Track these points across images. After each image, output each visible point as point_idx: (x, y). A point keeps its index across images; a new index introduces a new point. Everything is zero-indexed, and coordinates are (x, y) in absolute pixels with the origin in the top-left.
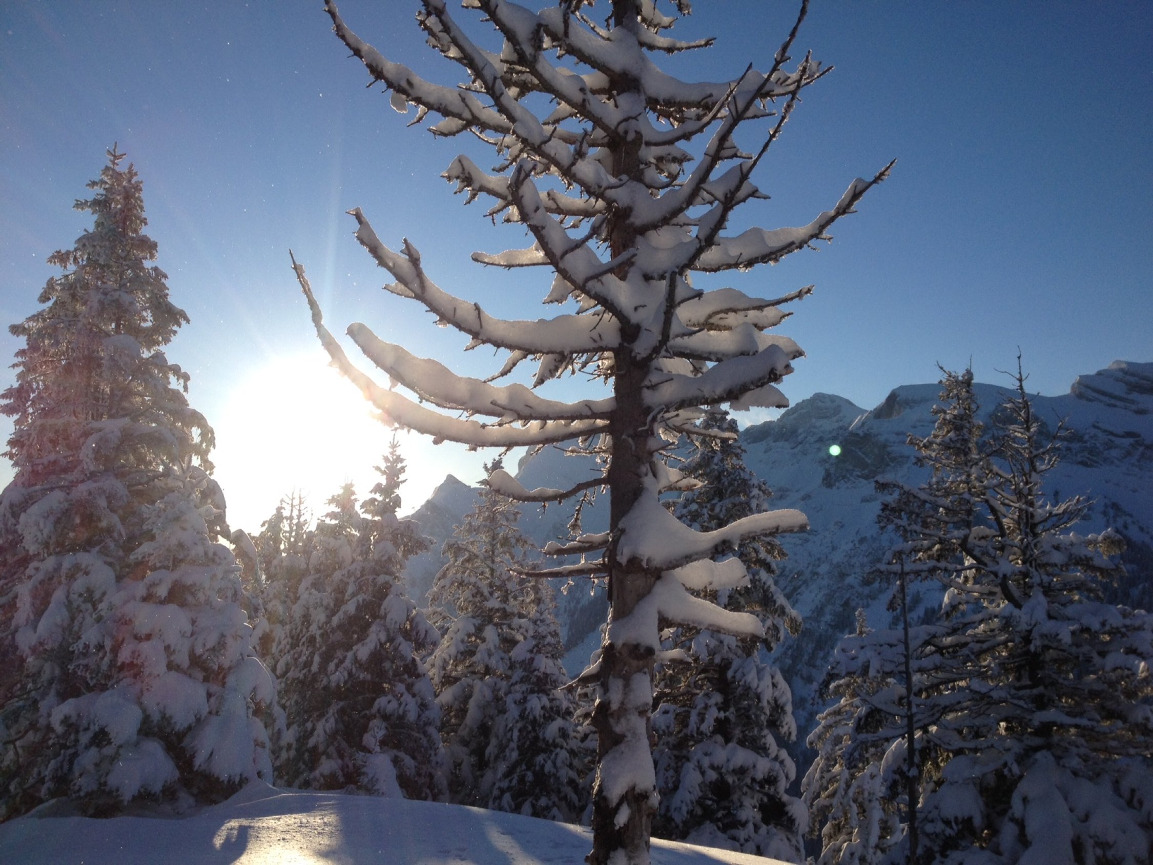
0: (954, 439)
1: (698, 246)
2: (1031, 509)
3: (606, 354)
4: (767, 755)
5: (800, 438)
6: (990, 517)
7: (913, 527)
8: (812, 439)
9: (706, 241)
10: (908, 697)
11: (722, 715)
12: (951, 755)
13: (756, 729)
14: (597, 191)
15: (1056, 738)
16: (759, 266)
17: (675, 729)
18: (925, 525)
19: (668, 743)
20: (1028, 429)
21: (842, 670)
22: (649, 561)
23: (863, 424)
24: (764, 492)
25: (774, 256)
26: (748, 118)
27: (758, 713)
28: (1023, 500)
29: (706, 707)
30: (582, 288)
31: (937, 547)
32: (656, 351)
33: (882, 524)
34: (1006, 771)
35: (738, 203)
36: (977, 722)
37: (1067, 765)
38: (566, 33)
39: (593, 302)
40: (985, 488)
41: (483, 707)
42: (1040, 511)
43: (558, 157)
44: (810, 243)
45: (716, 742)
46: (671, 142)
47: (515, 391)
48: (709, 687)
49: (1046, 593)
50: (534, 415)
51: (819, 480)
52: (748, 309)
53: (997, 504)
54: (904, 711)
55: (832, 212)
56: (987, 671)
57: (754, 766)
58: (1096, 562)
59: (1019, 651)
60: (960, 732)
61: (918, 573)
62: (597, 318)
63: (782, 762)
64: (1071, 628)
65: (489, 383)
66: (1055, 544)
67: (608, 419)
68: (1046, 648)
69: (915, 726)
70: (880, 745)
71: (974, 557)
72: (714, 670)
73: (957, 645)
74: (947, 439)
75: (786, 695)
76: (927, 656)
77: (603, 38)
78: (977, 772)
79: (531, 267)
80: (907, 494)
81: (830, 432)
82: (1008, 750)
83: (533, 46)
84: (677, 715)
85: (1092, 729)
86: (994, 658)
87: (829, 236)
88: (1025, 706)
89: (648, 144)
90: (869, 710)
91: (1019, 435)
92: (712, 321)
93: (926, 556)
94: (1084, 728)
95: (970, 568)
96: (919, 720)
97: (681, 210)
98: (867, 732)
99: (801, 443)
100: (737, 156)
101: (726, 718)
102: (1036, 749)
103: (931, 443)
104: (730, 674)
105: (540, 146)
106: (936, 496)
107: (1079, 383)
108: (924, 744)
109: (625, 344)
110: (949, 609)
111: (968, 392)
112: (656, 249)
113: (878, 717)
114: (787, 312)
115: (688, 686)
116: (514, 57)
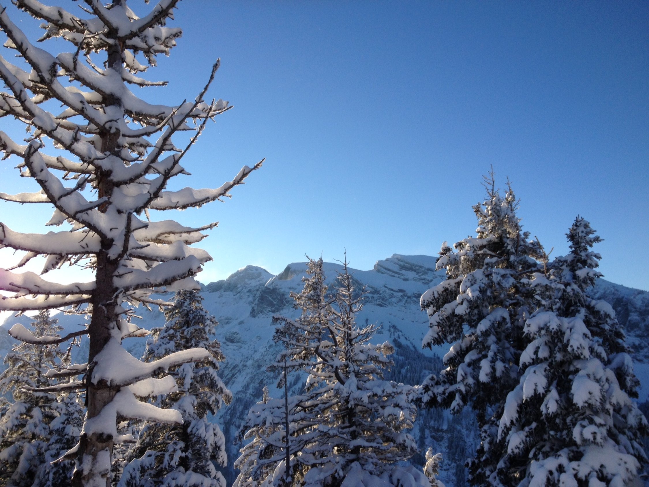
0: (313, 294)
1: (149, 197)
2: (350, 332)
3: (91, 255)
4: (210, 476)
5: (239, 290)
6: (330, 336)
7: (292, 342)
8: (245, 291)
9: (154, 194)
10: (287, 436)
11: (184, 454)
12: (310, 467)
13: (204, 461)
14: (88, 160)
15: (361, 454)
16: (189, 209)
17: (155, 464)
18: (298, 340)
19: (150, 474)
20: (349, 290)
21: (251, 423)
22: (112, 381)
23: (273, 283)
24: (213, 322)
25: (198, 204)
26: (180, 130)
27: (205, 451)
28: (346, 327)
29: (175, 451)
30: (73, 217)
31: (304, 352)
32: (121, 256)
33: (276, 341)
34: (336, 475)
35: (173, 176)
36: (323, 448)
37: (367, 469)
38: (75, 69)
39: (81, 225)
40: (328, 320)
41: (30, 460)
42: (354, 332)
43: (63, 139)
44: (219, 198)
45: (179, 471)
46: (138, 136)
47: (28, 276)
48: (176, 438)
49: (356, 376)
50: (40, 291)
51: (248, 314)
52: (181, 233)
53: (333, 329)
54: (284, 445)
55: (232, 182)
56: (327, 420)
57: (202, 483)
58: (380, 359)
59: (343, 407)
60: (314, 454)
61: (294, 367)
62: (85, 234)
63: (218, 480)
64: (368, 394)
65: (10, 271)
66: (361, 350)
67: (90, 294)
68: (356, 405)
69: (290, 453)
70: (271, 465)
71: (322, 358)
72: (180, 428)
73: (313, 406)
74: (309, 295)
75: (222, 439)
76: (298, 412)
77: (100, 73)
78: (322, 476)
79: (37, 204)
80: (289, 324)
81: (255, 287)
82: (338, 463)
83: (51, 74)
84: (157, 457)
85: (379, 448)
86: (331, 412)
87: (230, 195)
88: (346, 438)
89: (124, 135)
90: (266, 445)
91: (345, 293)
92: (160, 238)
93: (298, 357)
94: (375, 448)
95: (320, 363)
96: (292, 449)
97: (141, 175)
98: (265, 458)
99: (239, 293)
100: (173, 150)
101: (187, 457)
102: (352, 461)
103: (301, 297)
104: (189, 430)
105: (50, 132)
106: (303, 325)
107: (378, 264)
108: (295, 462)
109: (104, 250)
110: (309, 386)
111: (320, 270)
112: (126, 196)
113: (271, 449)
114: (205, 235)
115: (164, 438)
116: (38, 79)
